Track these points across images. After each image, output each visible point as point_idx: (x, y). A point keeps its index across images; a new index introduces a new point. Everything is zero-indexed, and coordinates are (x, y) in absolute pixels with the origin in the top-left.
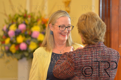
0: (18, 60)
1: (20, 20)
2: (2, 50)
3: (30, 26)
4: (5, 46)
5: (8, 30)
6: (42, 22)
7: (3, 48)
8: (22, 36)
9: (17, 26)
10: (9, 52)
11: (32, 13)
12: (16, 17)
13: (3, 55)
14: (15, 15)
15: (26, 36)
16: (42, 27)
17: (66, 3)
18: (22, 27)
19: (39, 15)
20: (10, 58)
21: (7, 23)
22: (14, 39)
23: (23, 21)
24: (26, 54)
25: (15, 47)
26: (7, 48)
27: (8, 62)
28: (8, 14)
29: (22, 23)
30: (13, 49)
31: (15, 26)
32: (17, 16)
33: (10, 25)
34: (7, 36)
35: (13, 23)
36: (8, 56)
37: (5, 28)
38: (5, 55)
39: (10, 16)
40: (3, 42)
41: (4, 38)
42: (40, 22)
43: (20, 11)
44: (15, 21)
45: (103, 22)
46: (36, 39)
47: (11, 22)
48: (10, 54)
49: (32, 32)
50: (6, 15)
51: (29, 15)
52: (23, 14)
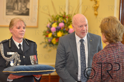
1: (60, 19)
2: (46, 42)
3: (68, 24)
4: (48, 39)
5: (51, 27)
7: (47, 40)
8: (61, 32)
9: (58, 24)
11: (69, 15)
12: (57, 18)
14: (57, 16)
15: (64, 32)
17: (95, 7)
18: (61, 25)
20: (52, 48)
21: (50, 22)
23: (62, 20)
25: (56, 39)
26: (49, 40)
27: (50, 51)
28: (51, 15)
29: (62, 22)
30: (54, 41)
31: (56, 24)
33: (52, 23)
34: (50, 31)
35: (55, 22)
37: (49, 26)
38: (48, 45)
39: (53, 16)
40: (47, 36)
41: (48, 32)
43: (60, 13)
44: (56, 20)
45: (122, 25)
47: (53, 21)
48: (51, 45)
49: (69, 29)
50: (49, 15)
51: (67, 16)
52: (62, 15)
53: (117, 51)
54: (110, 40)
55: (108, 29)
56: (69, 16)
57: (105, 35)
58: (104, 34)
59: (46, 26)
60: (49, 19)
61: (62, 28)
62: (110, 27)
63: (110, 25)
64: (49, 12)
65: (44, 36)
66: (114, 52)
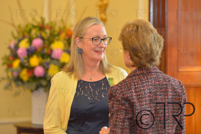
0: (32, 91)
1: (34, 32)
2: (8, 77)
3: (49, 41)
4: (12, 71)
5: (17, 47)
6: (67, 34)
7: (10, 74)
8: (38, 56)
9: (30, 41)
10: (18, 79)
11: (52, 23)
12: (28, 29)
13: (10, 84)
14: (27, 26)
15: (43, 56)
16: (66, 42)
17: (100, 7)
18: (37, 42)
19: (61, 25)
20: (21, 88)
21: (15, 38)
22: (25, 61)
23: (38, 34)
24: (44, 83)
25: (28, 72)
26: (15, 74)
27: (17, 94)
28: (17, 24)
29: (37, 37)
30: (24, 75)
31: (27, 42)
32: (30, 27)
33: (20, 41)
34: (15, 56)
35: (24, 37)
36: (18, 86)
37: (12, 45)
38: (13, 84)
39: (19, 27)
40: (10, 66)
41: (11, 58)
42: (63, 35)
43: (34, 19)
44: (26, 34)
46: (58, 60)
47: (21, 36)
48: (20, 83)
49: (51, 51)
50: (13, 25)
51: (48, 25)
52: (38, 23)
53: (148, 82)
54: (141, 63)
55: (137, 44)
56: (50, 25)
57: (130, 55)
58: (128, 52)
59: (7, 46)
60: (12, 33)
61: (39, 50)
62: (141, 41)
63: (140, 37)
64: (12, 19)
65: (5, 67)
66: (144, 83)
